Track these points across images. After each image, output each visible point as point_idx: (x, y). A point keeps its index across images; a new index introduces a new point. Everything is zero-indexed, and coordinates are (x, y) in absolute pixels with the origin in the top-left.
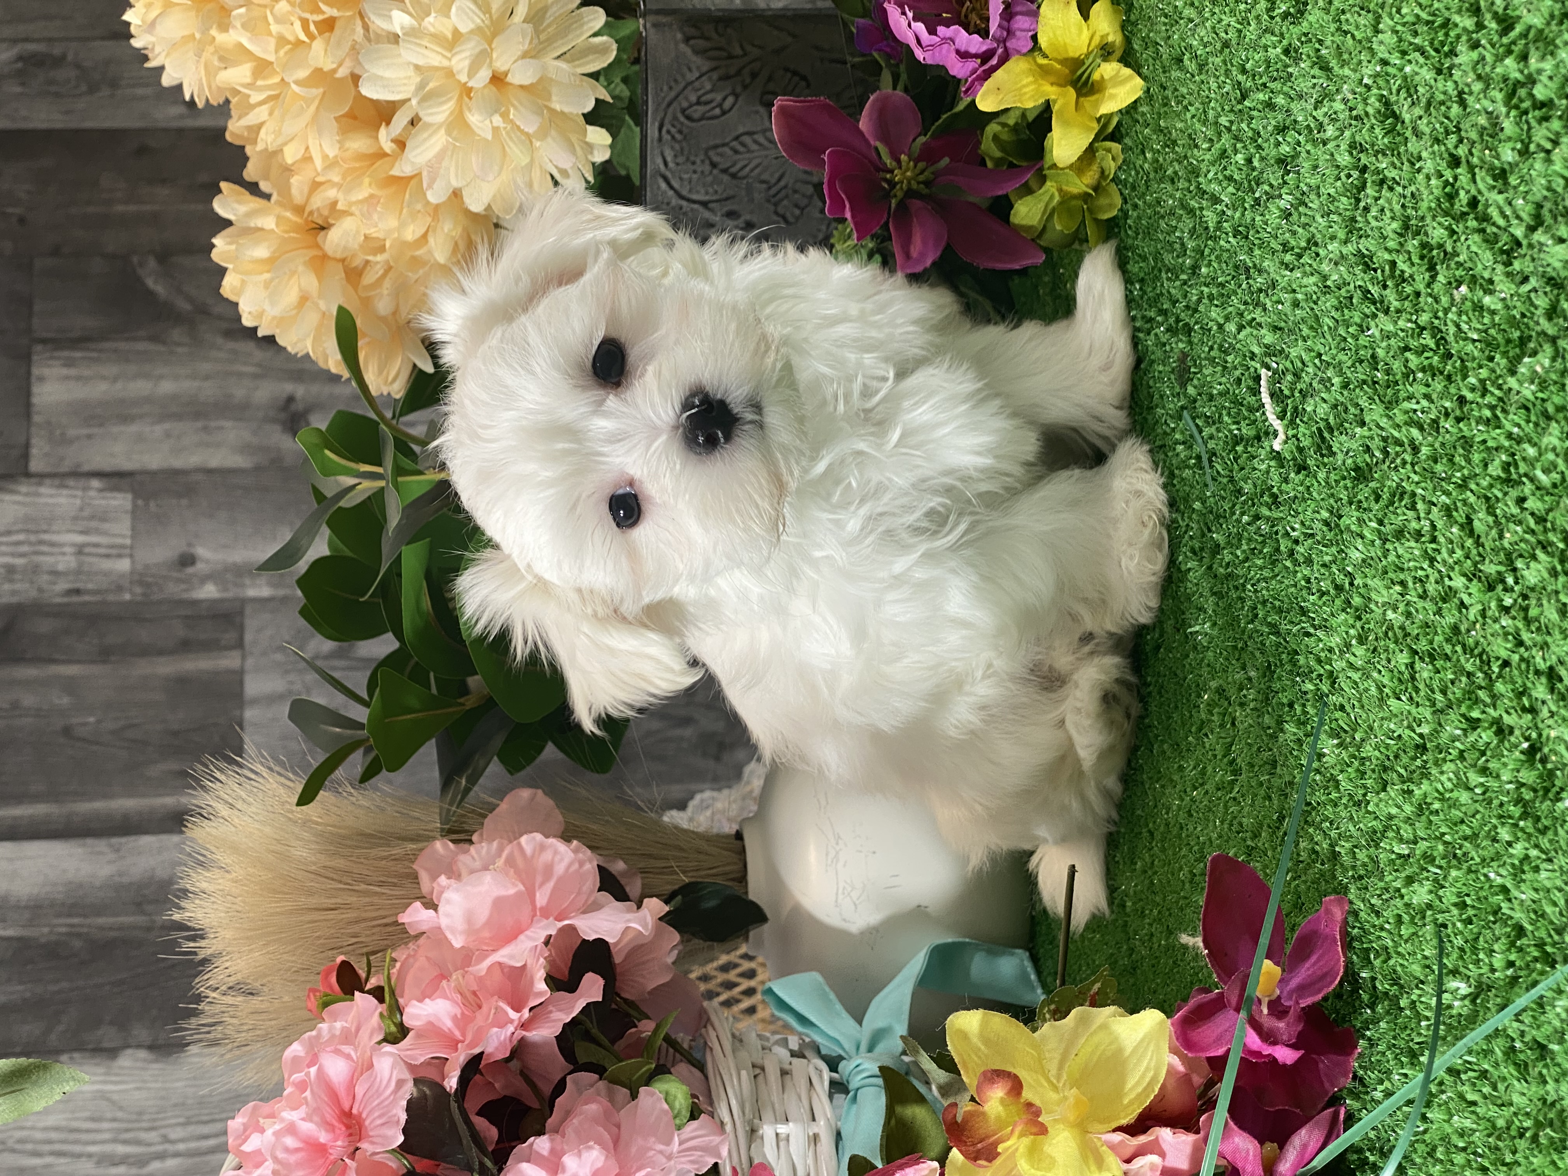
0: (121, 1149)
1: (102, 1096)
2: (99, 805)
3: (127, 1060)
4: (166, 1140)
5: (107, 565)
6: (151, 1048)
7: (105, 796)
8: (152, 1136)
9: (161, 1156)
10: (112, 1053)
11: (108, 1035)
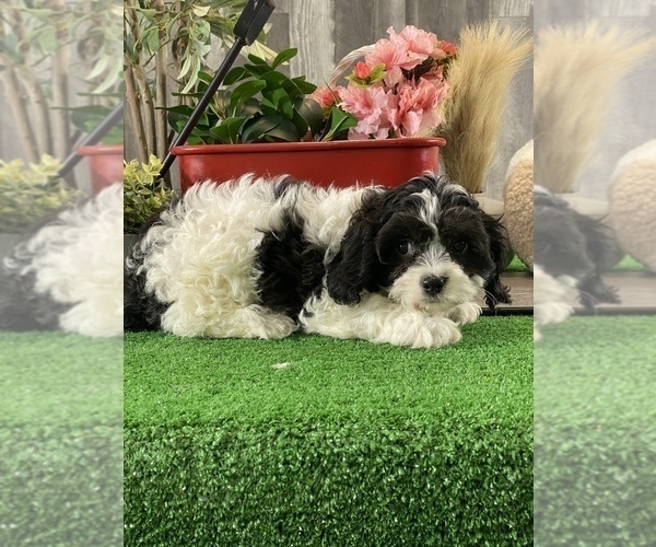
0: (303, 22)
1: (320, 15)
2: (417, 9)
3: (331, 22)
4: (306, 36)
5: (502, 8)
6: (335, 31)
7: (419, 11)
8: (307, 32)
9: (300, 35)
10: (334, 18)
11: (340, 16)
